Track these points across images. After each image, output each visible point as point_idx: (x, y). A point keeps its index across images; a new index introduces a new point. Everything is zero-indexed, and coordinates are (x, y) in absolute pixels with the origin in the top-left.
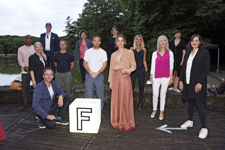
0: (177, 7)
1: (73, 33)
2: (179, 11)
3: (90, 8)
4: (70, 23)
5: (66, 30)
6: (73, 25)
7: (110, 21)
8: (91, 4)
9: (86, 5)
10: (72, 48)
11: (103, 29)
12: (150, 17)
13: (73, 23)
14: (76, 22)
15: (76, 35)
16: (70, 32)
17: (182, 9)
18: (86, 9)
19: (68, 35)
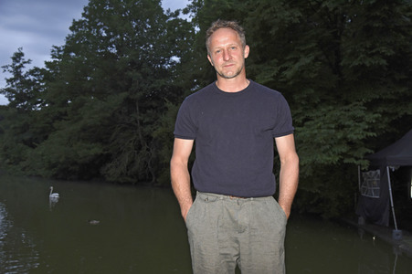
0: (368, 44)
1: (29, 99)
2: (372, 55)
3: (89, 35)
4: (24, 71)
5: (8, 90)
6: (31, 77)
7: (145, 75)
8: (92, 24)
9: (76, 26)
10: (25, 142)
11: (124, 94)
12: (286, 69)
13: (32, 72)
14: (43, 71)
15: (38, 107)
16: (20, 98)
17: (383, 49)
18: (79, 36)
19: (13, 105)
